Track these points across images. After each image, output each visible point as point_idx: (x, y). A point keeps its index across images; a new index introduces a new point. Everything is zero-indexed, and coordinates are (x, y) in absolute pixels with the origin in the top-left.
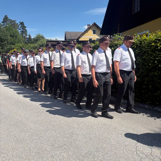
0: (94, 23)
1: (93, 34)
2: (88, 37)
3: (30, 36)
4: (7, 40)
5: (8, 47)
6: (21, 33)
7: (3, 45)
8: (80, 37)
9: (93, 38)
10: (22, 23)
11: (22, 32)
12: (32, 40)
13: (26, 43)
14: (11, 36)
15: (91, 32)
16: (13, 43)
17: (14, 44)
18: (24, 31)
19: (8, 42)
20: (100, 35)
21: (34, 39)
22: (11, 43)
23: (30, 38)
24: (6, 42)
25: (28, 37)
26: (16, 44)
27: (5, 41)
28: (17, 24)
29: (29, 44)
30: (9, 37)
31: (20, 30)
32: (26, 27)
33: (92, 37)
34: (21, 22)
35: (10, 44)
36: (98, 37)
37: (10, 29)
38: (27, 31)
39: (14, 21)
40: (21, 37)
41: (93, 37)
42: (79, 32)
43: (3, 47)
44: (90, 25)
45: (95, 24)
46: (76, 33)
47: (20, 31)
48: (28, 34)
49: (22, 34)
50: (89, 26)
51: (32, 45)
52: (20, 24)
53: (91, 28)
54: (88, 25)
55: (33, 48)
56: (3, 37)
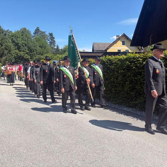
0: (124, 34)
1: (122, 45)
2: (117, 48)
3: (58, 47)
4: (36, 50)
5: (37, 57)
6: (49, 43)
7: (32, 55)
8: (108, 49)
9: (122, 49)
10: (51, 35)
11: (51, 42)
12: (60, 50)
13: (53, 53)
14: (40, 46)
15: (120, 43)
16: (42, 53)
17: (42, 55)
18: (53, 42)
19: (37, 53)
20: (130, 46)
21: (62, 50)
22: (40, 54)
23: (58, 49)
24: (35, 52)
25: (56, 48)
26: (44, 54)
27: (34, 51)
28: (47, 35)
29: (58, 55)
30: (38, 48)
31: (49, 40)
32: (54, 38)
33: (121, 48)
34: (50, 33)
35: (39, 55)
36: (127, 48)
37: (39, 40)
38: (55, 42)
39: (44, 32)
40: (49, 47)
42: (107, 44)
43: (32, 57)
44: (119, 36)
45: (124, 36)
46: (105, 44)
47: (48, 42)
48: (56, 45)
49: (51, 45)
50: (118, 37)
51: (60, 56)
52: (49, 35)
53: (119, 39)
54: (117, 36)
55: (61, 59)
56: (32, 48)
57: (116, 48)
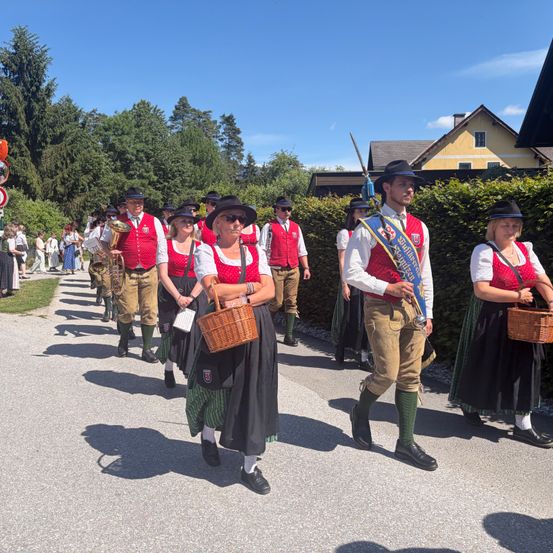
0: (482, 106)
1: (477, 146)
2: (458, 157)
3: (250, 159)
4: (181, 173)
5: (184, 196)
6: (223, 150)
7: (169, 188)
8: (424, 159)
9: (474, 160)
10: (229, 120)
11: (228, 147)
12: (259, 172)
13: (237, 181)
14: (194, 161)
15: (467, 139)
16: (199, 182)
17: (201, 188)
18: (235, 145)
19: (183, 181)
21: (264, 169)
22: (194, 185)
23: (250, 168)
24: (178, 180)
25: (244, 163)
26: (208, 186)
27: (174, 176)
28: (215, 122)
29: (252, 187)
30: (188, 165)
31: (222, 140)
32: (238, 132)
33: (471, 157)
34: (227, 115)
35: (190, 187)
36: (495, 156)
37: (191, 141)
38: (242, 144)
39: (205, 113)
40: (223, 162)
41: (476, 156)
42: (420, 143)
43: (168, 194)
44: (463, 116)
45: (484, 113)
46: (411, 145)
47: (220, 144)
48: (245, 153)
49: (228, 153)
50: (460, 120)
51: (260, 190)
52: (223, 123)
53: (466, 124)
54: (455, 116)
55: (263, 199)
56: (169, 165)
57: (452, 157)
